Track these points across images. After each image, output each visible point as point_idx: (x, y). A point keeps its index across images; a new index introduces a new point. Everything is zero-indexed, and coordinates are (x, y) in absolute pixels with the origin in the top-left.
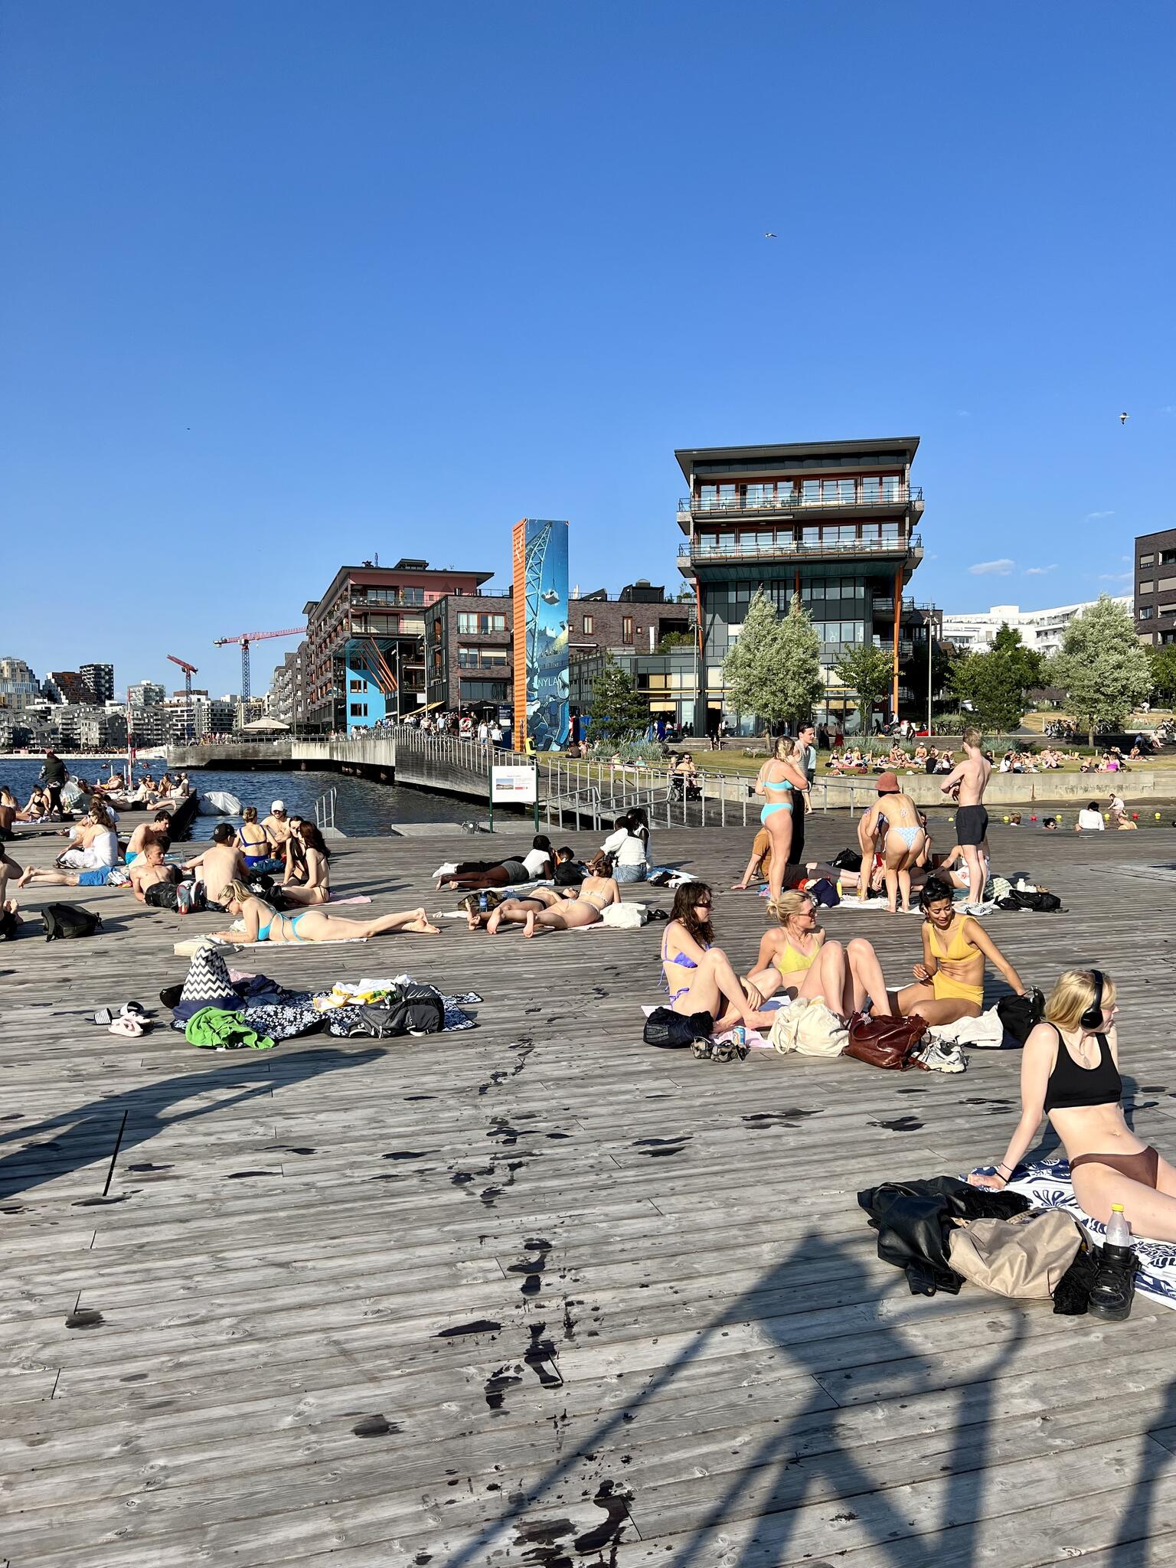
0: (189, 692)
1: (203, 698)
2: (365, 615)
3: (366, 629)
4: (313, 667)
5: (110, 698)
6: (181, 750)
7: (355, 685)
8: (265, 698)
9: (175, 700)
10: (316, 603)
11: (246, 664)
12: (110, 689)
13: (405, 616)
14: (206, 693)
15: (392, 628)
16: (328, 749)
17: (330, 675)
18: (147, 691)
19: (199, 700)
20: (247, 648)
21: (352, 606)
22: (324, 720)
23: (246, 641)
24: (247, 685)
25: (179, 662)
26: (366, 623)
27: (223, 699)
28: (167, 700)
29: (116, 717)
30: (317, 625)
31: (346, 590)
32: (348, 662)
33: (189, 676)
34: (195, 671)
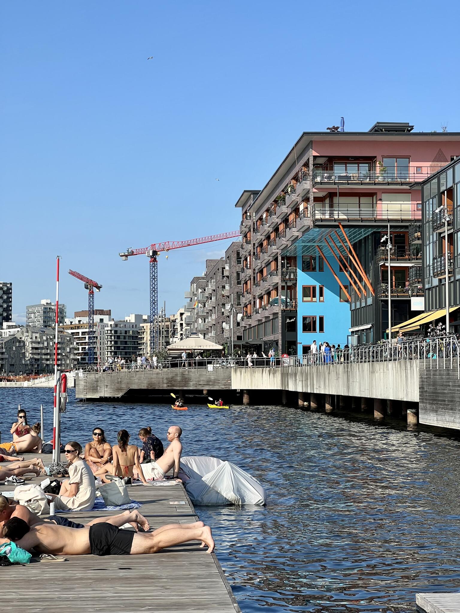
0: (92, 312)
1: (106, 318)
2: (331, 195)
3: (331, 214)
4: (249, 272)
5: (8, 319)
6: (92, 376)
7: (309, 292)
8: (178, 316)
9: (76, 321)
10: (256, 193)
11: (154, 278)
12: (8, 310)
13: (384, 196)
14: (109, 313)
15: (366, 212)
16: (279, 376)
17: (277, 279)
18: (47, 310)
19: (102, 320)
20: (155, 260)
21: (315, 184)
22: (265, 339)
23: (155, 253)
24: (154, 302)
25: (81, 278)
26: (331, 206)
27: (127, 318)
28: (67, 321)
29: (14, 340)
30: (255, 218)
31: (306, 165)
32: (299, 262)
33: (92, 293)
34: (99, 288)
